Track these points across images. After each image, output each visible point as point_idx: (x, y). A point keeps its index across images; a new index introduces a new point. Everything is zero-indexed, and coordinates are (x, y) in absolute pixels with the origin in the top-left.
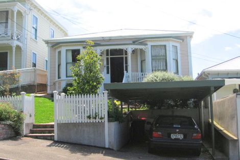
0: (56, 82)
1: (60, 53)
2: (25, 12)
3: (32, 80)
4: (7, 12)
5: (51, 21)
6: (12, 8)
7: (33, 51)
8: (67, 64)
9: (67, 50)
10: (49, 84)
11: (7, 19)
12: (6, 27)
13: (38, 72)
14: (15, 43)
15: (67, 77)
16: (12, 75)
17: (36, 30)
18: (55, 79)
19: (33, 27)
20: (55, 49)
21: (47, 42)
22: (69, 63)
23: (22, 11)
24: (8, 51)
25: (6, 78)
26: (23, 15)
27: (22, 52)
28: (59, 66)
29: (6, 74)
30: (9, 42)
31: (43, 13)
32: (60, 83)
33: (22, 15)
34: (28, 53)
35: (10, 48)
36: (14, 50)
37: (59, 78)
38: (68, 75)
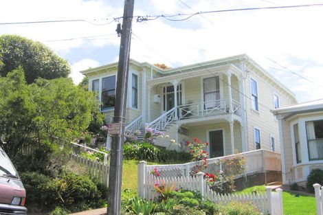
0: (294, 168)
1: (296, 126)
2: (241, 76)
3: (260, 166)
4: (217, 78)
5: (274, 84)
6: (223, 72)
7: (255, 127)
8: (308, 141)
9: (306, 122)
10: (284, 171)
11: (218, 87)
12: (218, 97)
13: (266, 155)
14: (233, 118)
15: (310, 160)
16: (236, 161)
17: (256, 98)
18: (293, 164)
19: (253, 95)
20: (289, 122)
21: (276, 114)
22: (310, 140)
23: (236, 74)
24: (223, 130)
25: (229, 167)
26: (239, 79)
27: (242, 129)
28: (297, 145)
29: (228, 161)
30: (225, 117)
31: (263, 74)
32: (300, 169)
33: (237, 80)
34: (249, 130)
35: (227, 124)
36: (232, 128)
37: (298, 161)
38: (312, 158)
